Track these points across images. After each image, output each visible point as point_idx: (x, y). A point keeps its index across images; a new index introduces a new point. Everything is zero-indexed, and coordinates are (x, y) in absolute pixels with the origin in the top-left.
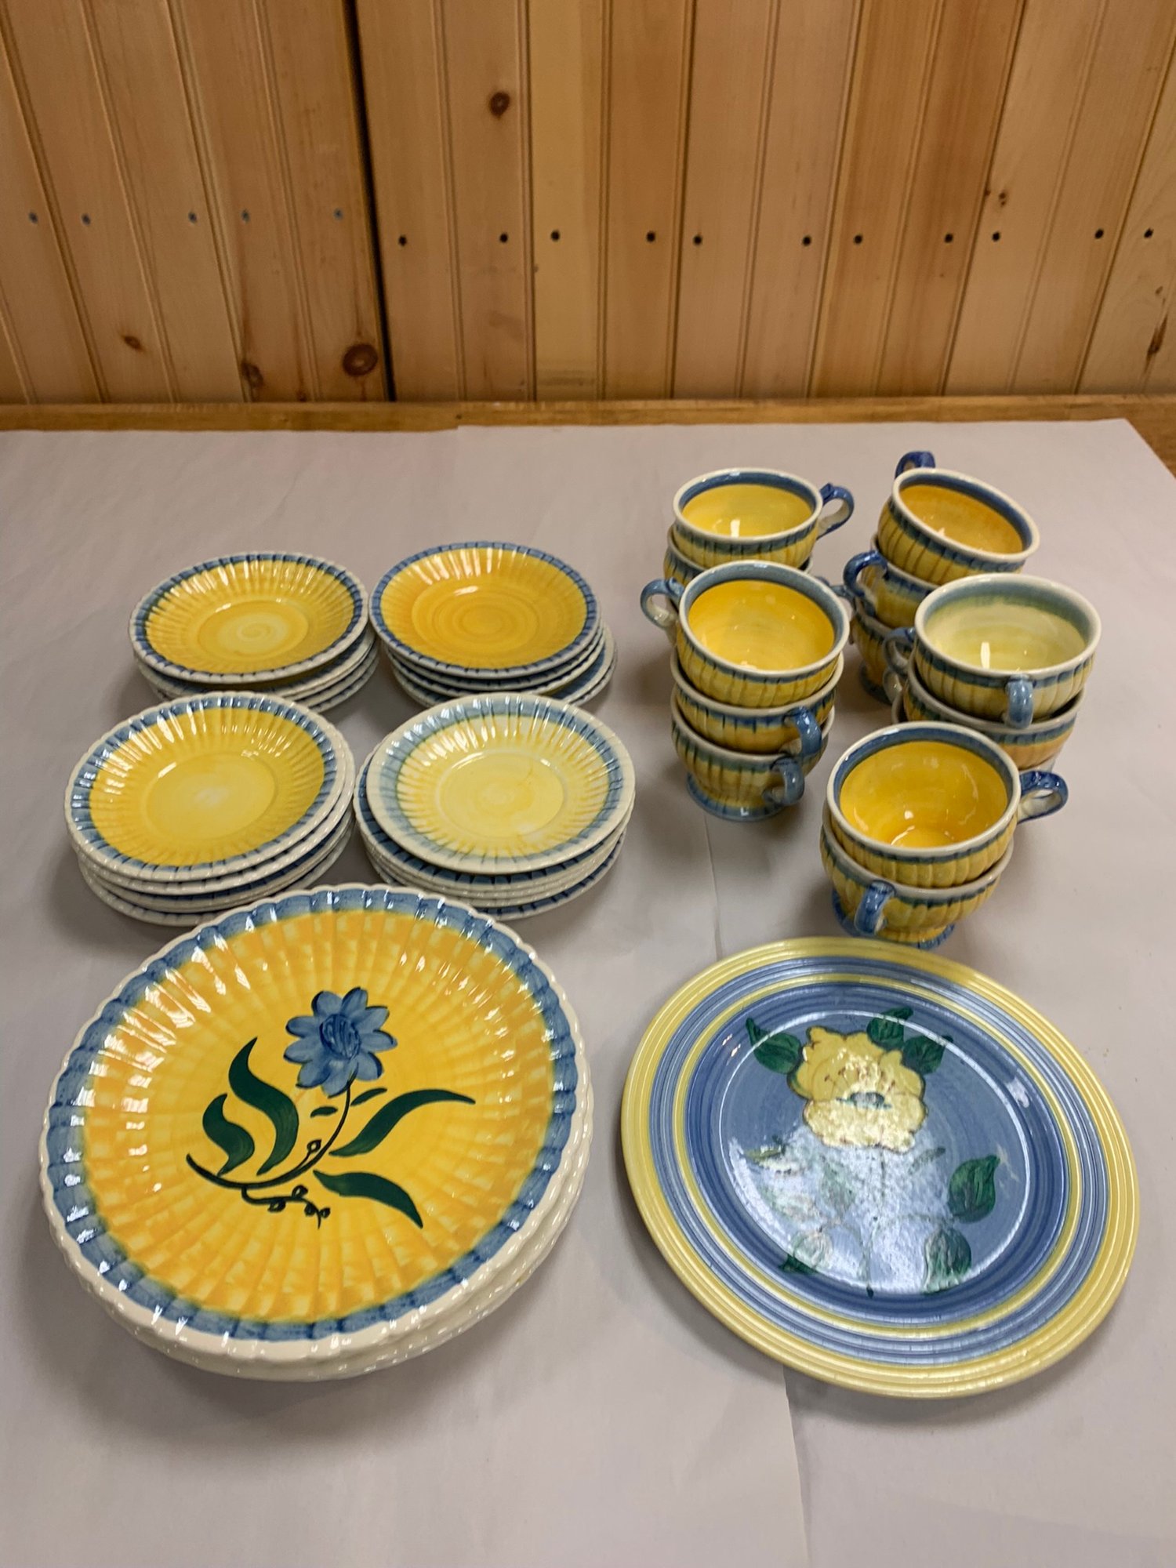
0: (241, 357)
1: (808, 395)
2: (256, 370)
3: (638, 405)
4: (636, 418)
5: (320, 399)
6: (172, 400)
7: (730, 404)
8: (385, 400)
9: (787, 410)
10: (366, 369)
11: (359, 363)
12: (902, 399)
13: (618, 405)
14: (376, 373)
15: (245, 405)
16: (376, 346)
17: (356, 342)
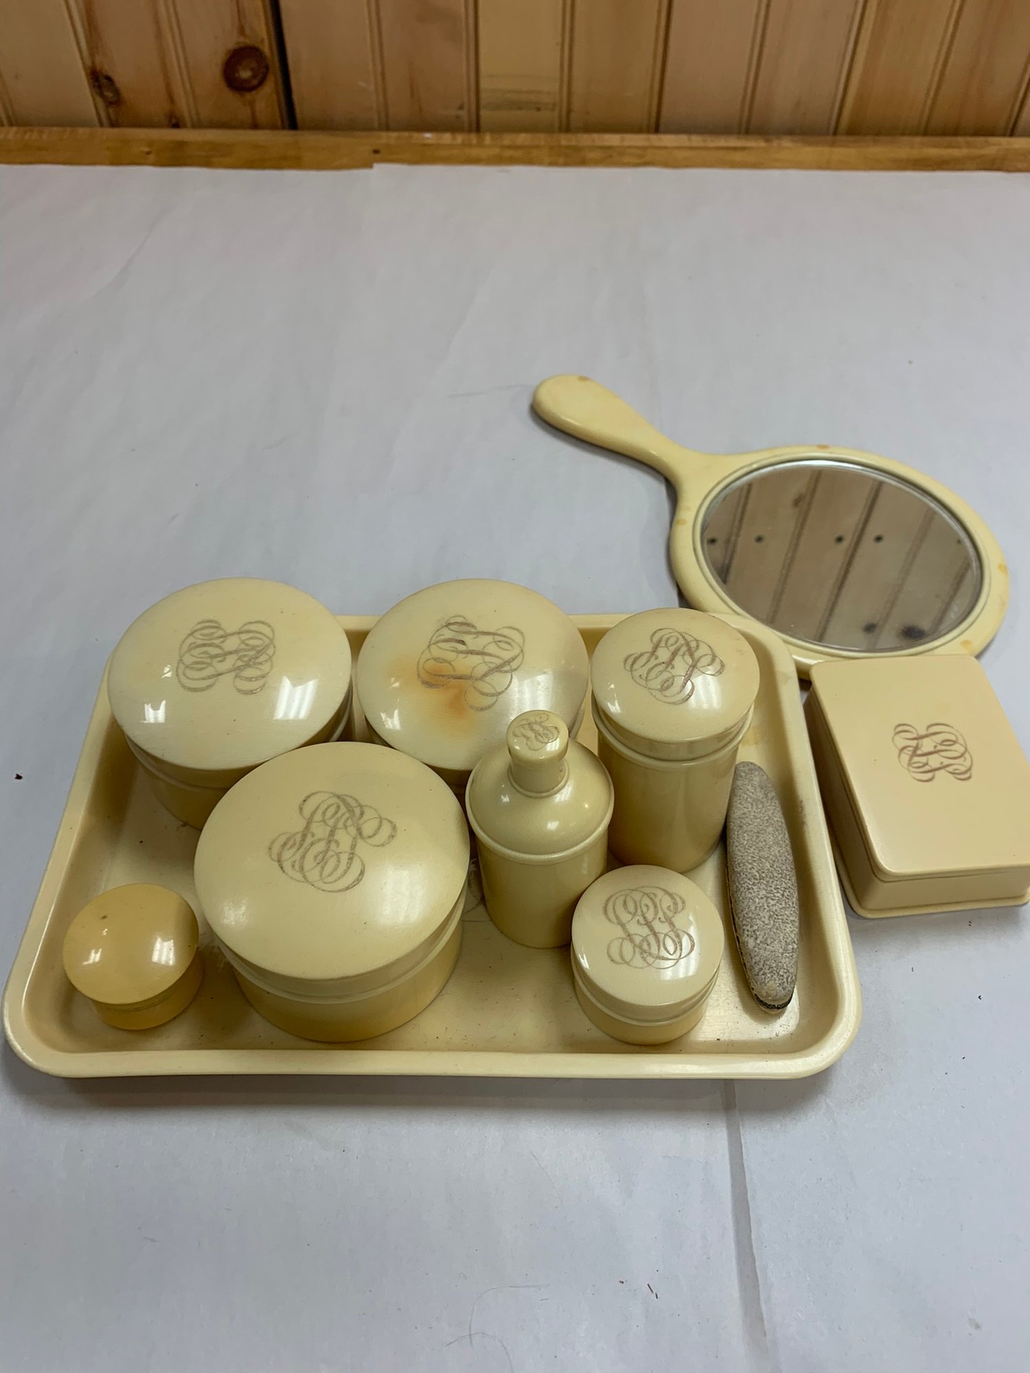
0: (89, 63)
1: (835, 133)
2: (109, 79)
3: (613, 139)
4: (610, 158)
5: (198, 125)
6: (5, 121)
7: (733, 142)
8: (283, 128)
9: (809, 152)
10: (255, 82)
11: (245, 74)
12: (960, 139)
13: (585, 139)
14: (270, 89)
15: (99, 130)
16: (266, 49)
17: (238, 43)
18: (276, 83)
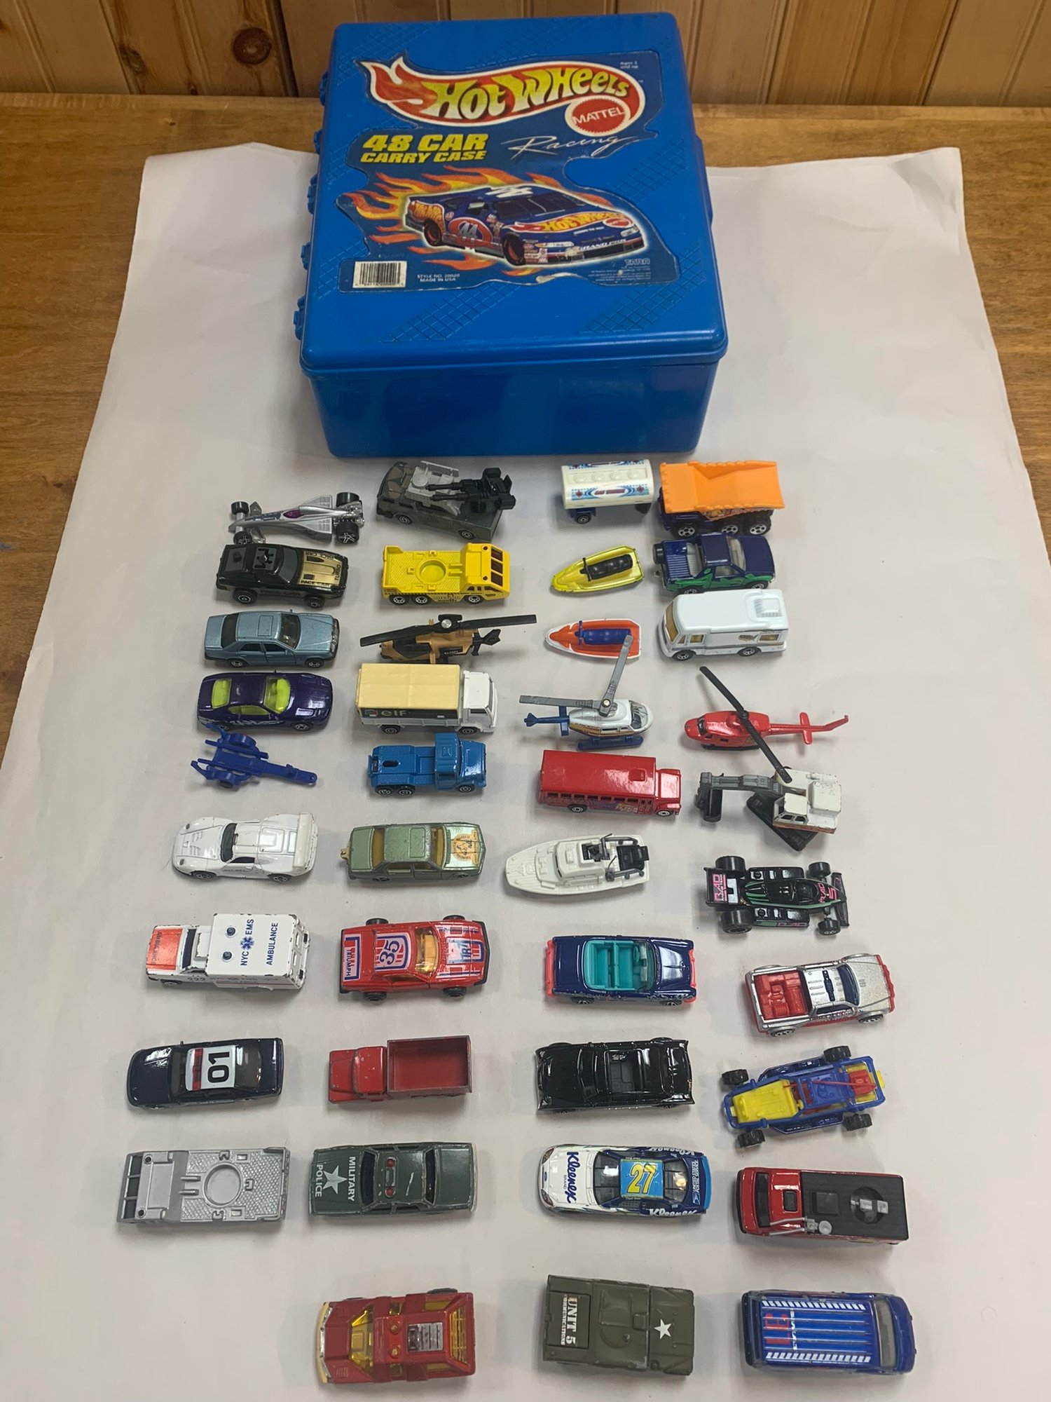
0: (118, 41)
1: (767, 102)
2: (135, 53)
5: (213, 92)
6: (49, 89)
8: (287, 96)
10: (260, 57)
11: (251, 50)
12: (875, 108)
14: (272, 62)
15: (130, 96)
16: (270, 33)
17: (245, 25)
18: (279, 57)
